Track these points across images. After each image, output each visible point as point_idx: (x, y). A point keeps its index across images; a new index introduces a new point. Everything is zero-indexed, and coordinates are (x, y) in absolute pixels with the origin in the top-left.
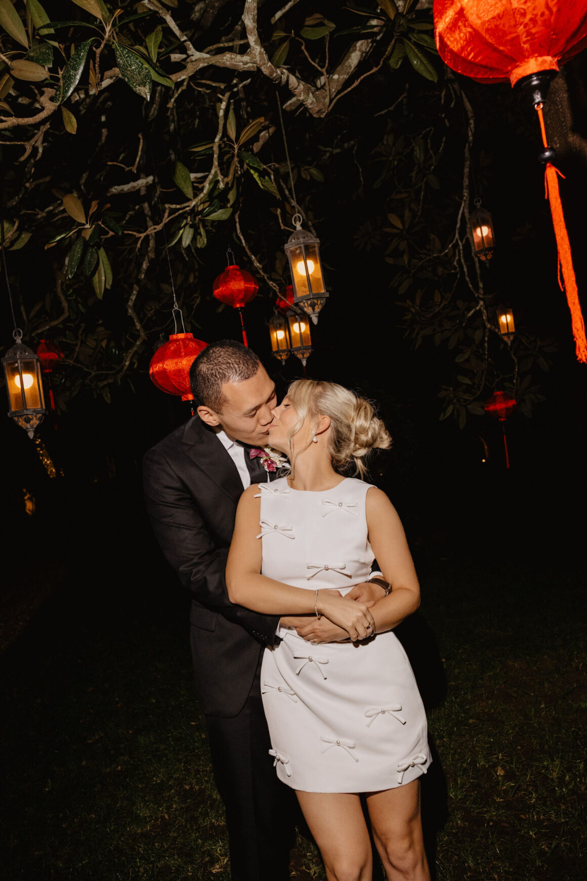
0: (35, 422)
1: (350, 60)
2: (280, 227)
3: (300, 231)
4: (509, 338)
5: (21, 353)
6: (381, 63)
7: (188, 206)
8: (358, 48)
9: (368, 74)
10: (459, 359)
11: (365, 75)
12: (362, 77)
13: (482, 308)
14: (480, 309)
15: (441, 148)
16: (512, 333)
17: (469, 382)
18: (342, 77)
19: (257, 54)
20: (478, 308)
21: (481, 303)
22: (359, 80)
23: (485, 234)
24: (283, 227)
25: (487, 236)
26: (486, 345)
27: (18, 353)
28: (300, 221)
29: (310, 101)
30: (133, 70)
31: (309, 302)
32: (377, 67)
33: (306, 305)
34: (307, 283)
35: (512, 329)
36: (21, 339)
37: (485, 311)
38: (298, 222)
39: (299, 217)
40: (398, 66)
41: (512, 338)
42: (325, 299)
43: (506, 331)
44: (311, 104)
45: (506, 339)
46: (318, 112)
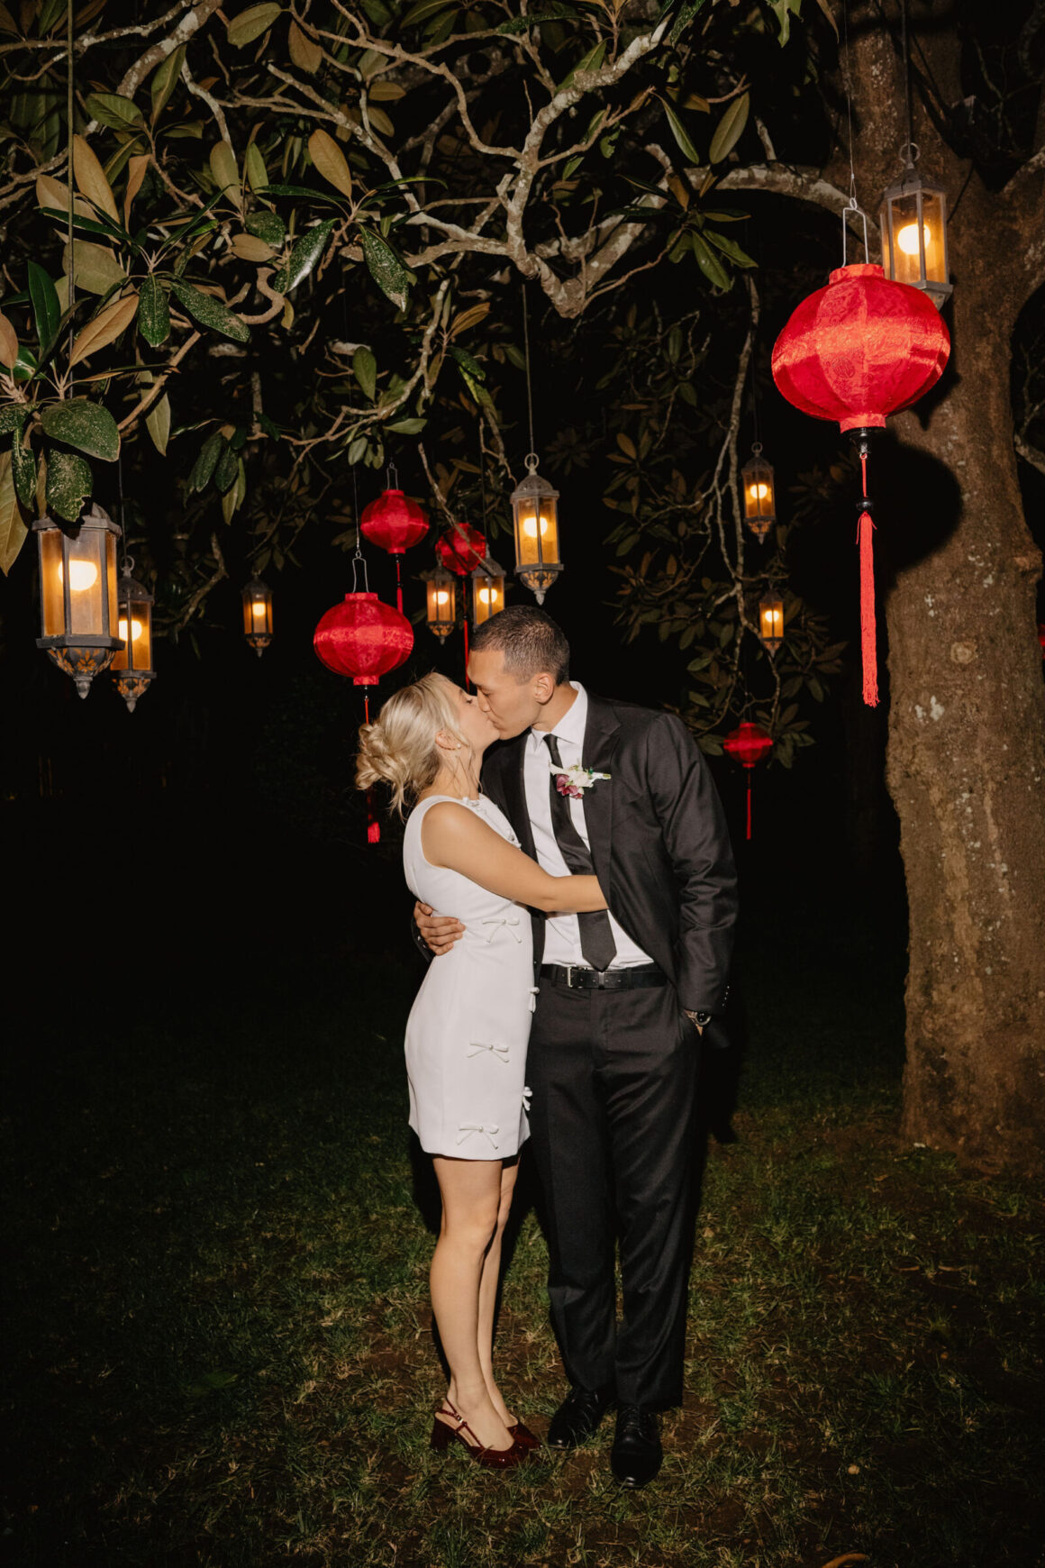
0: (141, 689)
1: (616, 245)
2: (480, 449)
3: (533, 477)
4: (773, 645)
5: (132, 592)
6: (660, 258)
7: (376, 415)
8: (629, 231)
9: (640, 269)
10: (694, 667)
11: (636, 271)
12: (632, 272)
13: (739, 595)
14: (735, 596)
15: (705, 344)
16: (779, 639)
17: (705, 703)
18: (603, 266)
19: (516, 246)
20: (732, 594)
21: (739, 586)
22: (627, 276)
23: (762, 496)
24: (484, 450)
25: (765, 500)
26: (737, 650)
27: (129, 591)
28: (535, 464)
29: (560, 297)
30: (383, 268)
31: (537, 574)
32: (653, 262)
33: (532, 577)
34: (536, 548)
35: (779, 633)
36: (132, 572)
37: (742, 600)
38: (532, 465)
39: (535, 458)
40: (678, 261)
41: (777, 646)
42: (557, 574)
43: (770, 635)
44: (561, 301)
45: (768, 645)
46: (569, 311)
